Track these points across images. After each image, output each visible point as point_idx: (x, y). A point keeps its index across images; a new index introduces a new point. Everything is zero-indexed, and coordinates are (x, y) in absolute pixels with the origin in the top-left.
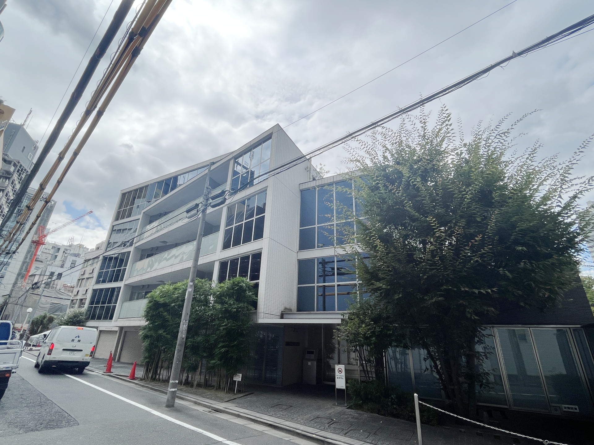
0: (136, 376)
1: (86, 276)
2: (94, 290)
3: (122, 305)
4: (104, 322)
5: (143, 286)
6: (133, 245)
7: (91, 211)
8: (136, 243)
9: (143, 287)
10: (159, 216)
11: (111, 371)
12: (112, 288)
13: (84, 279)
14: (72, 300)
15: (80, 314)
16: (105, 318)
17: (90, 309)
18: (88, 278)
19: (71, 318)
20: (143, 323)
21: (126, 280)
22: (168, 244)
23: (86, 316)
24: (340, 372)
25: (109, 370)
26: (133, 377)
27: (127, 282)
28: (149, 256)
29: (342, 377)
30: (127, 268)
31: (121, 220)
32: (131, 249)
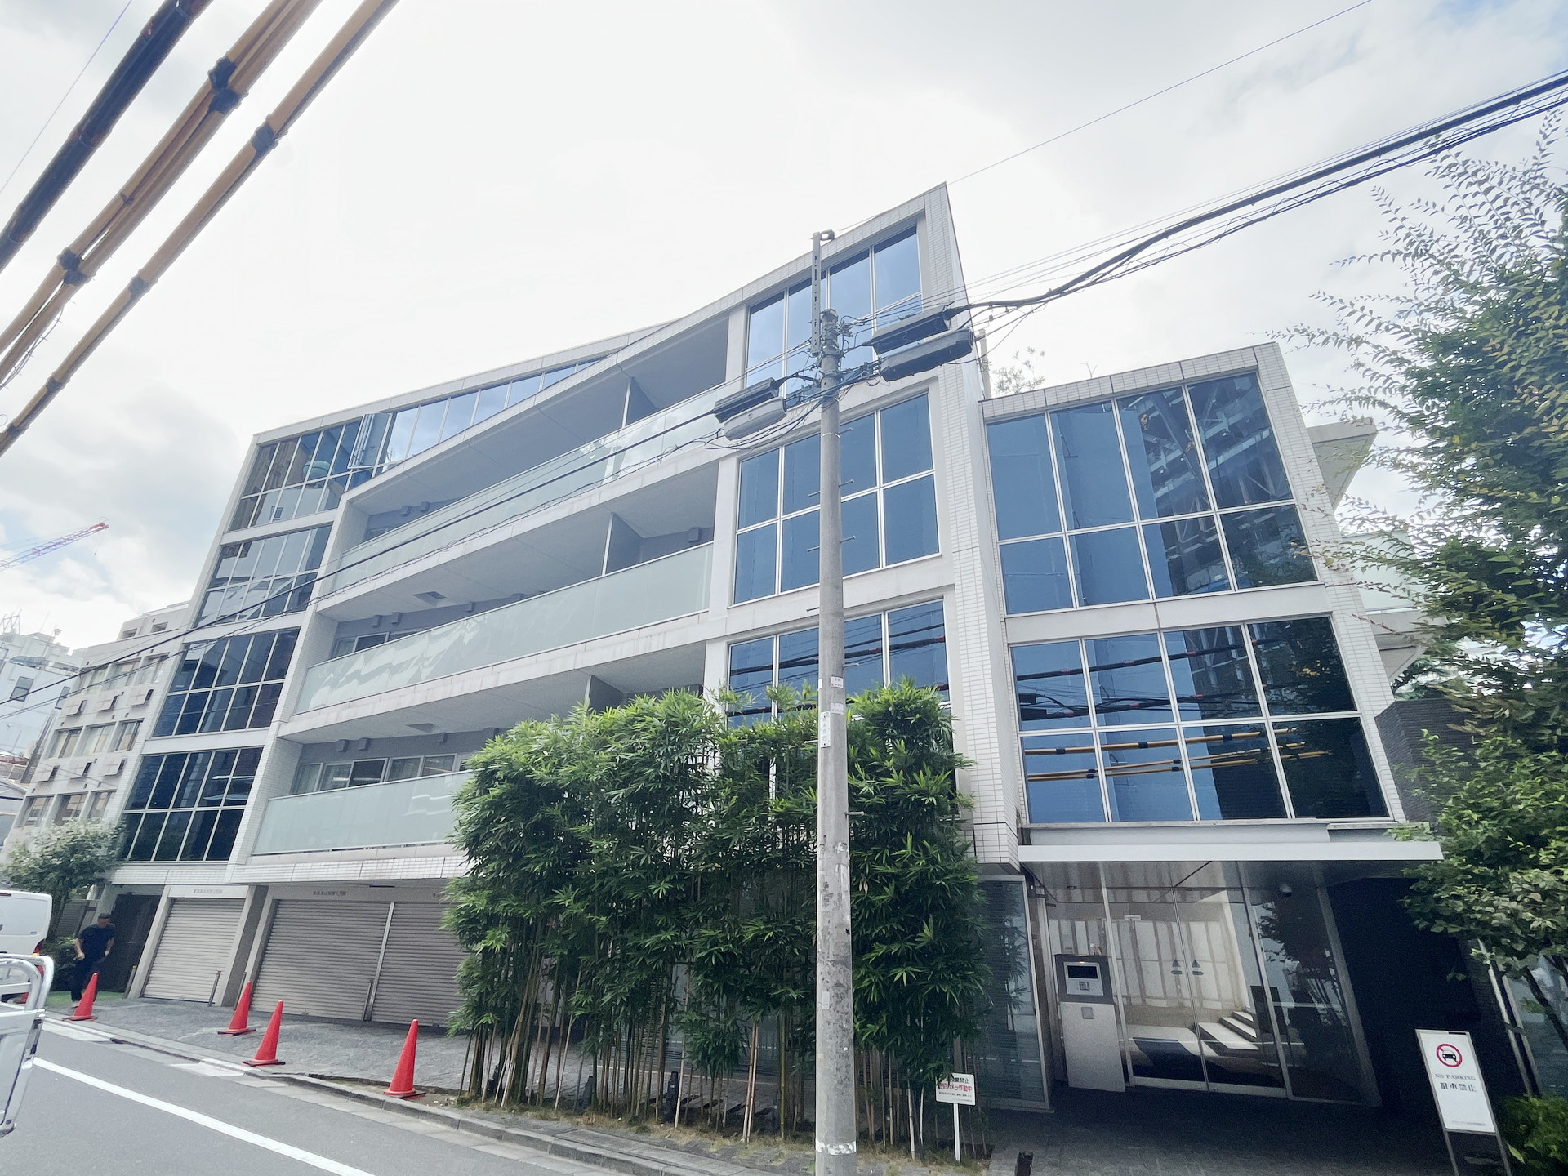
0: (417, 1081)
1: (84, 721)
2: (145, 757)
3: (265, 810)
4: (185, 870)
5: (348, 743)
6: (311, 609)
7: (102, 525)
8: (320, 598)
9: (345, 749)
10: (405, 515)
11: (279, 1057)
12: (219, 752)
13: (79, 729)
14: (32, 799)
15: (93, 841)
16: (194, 853)
17: (130, 821)
18: (93, 728)
19: (56, 855)
20: (456, 865)
21: (282, 722)
22: (441, 604)
23: (111, 848)
24: (1450, 1061)
25: (268, 1056)
26: (407, 1086)
27: (287, 730)
28: (365, 644)
29: (1467, 1083)
30: (288, 681)
31: (253, 529)
32: (303, 620)
